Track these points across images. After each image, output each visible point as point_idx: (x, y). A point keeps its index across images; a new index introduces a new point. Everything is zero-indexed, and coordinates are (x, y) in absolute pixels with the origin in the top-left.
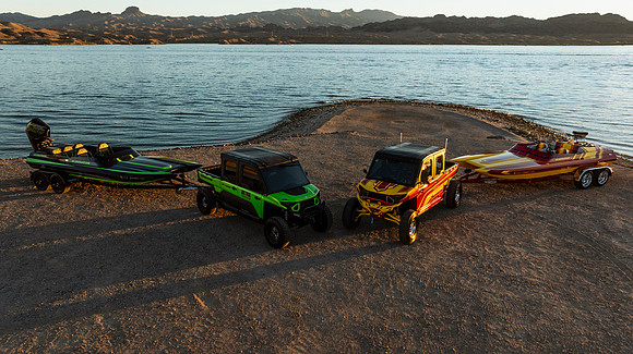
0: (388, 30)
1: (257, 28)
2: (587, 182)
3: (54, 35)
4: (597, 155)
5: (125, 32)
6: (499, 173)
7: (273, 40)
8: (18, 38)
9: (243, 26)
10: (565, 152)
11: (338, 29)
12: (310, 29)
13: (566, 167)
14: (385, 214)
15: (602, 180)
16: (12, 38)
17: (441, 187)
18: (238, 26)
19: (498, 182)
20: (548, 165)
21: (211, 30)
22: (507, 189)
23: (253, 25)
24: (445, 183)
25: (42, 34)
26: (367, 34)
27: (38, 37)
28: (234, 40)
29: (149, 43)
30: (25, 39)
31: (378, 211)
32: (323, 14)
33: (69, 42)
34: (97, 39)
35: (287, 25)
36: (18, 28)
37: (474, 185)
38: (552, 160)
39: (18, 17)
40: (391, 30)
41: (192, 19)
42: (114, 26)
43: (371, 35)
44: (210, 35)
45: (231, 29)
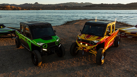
1: (62, 7)
3: (20, 8)
5: (35, 7)
6: (135, 33)
7: (66, 9)
8: (13, 9)
9: (59, 6)
11: (80, 7)
12: (74, 7)
14: (89, 50)
16: (12, 9)
21: (53, 7)
25: (18, 8)
26: (86, 8)
27: (17, 9)
28: (58, 9)
29: (40, 10)
30: (14, 9)
31: (86, 48)
32: (77, 4)
33: (23, 10)
34: (29, 9)
35: (69, 6)
36: (13, 7)
39: (14, 5)
40: (91, 7)
41: (49, 5)
42: (33, 6)
43: (87, 8)
44: (52, 8)
45: (57, 7)
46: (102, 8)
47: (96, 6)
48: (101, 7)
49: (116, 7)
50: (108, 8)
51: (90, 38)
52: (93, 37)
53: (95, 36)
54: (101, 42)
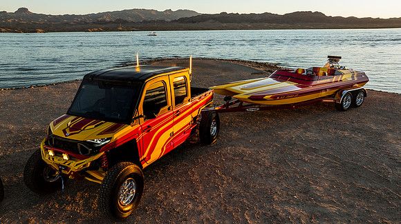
0: (193, 22)
1: (111, 22)
2: (347, 104)
4: (352, 77)
5: (18, 24)
6: (261, 98)
7: (121, 29)
9: (101, 21)
10: (324, 74)
11: (163, 21)
12: (145, 22)
13: (325, 90)
15: (359, 101)
17: (189, 119)
18: (98, 21)
19: (261, 109)
20: (310, 88)
21: (80, 23)
22: (270, 116)
23: (108, 20)
24: (195, 114)
26: (181, 24)
28: (96, 29)
29: (36, 32)
31: (66, 168)
32: (153, 13)
35: (130, 19)
37: (236, 113)
38: (314, 83)
40: (195, 22)
41: (66, 16)
42: (10, 21)
43: (183, 25)
44: (79, 26)
45: (94, 23)
46: (225, 25)
47: (209, 19)
48: (222, 22)
49: (261, 22)
50: (240, 25)
51: (84, 129)
52: (94, 126)
53: (102, 123)
54: (116, 141)
